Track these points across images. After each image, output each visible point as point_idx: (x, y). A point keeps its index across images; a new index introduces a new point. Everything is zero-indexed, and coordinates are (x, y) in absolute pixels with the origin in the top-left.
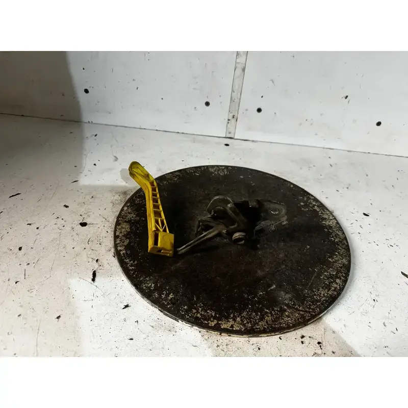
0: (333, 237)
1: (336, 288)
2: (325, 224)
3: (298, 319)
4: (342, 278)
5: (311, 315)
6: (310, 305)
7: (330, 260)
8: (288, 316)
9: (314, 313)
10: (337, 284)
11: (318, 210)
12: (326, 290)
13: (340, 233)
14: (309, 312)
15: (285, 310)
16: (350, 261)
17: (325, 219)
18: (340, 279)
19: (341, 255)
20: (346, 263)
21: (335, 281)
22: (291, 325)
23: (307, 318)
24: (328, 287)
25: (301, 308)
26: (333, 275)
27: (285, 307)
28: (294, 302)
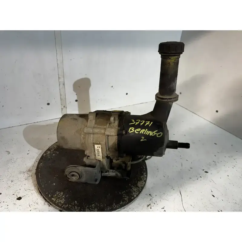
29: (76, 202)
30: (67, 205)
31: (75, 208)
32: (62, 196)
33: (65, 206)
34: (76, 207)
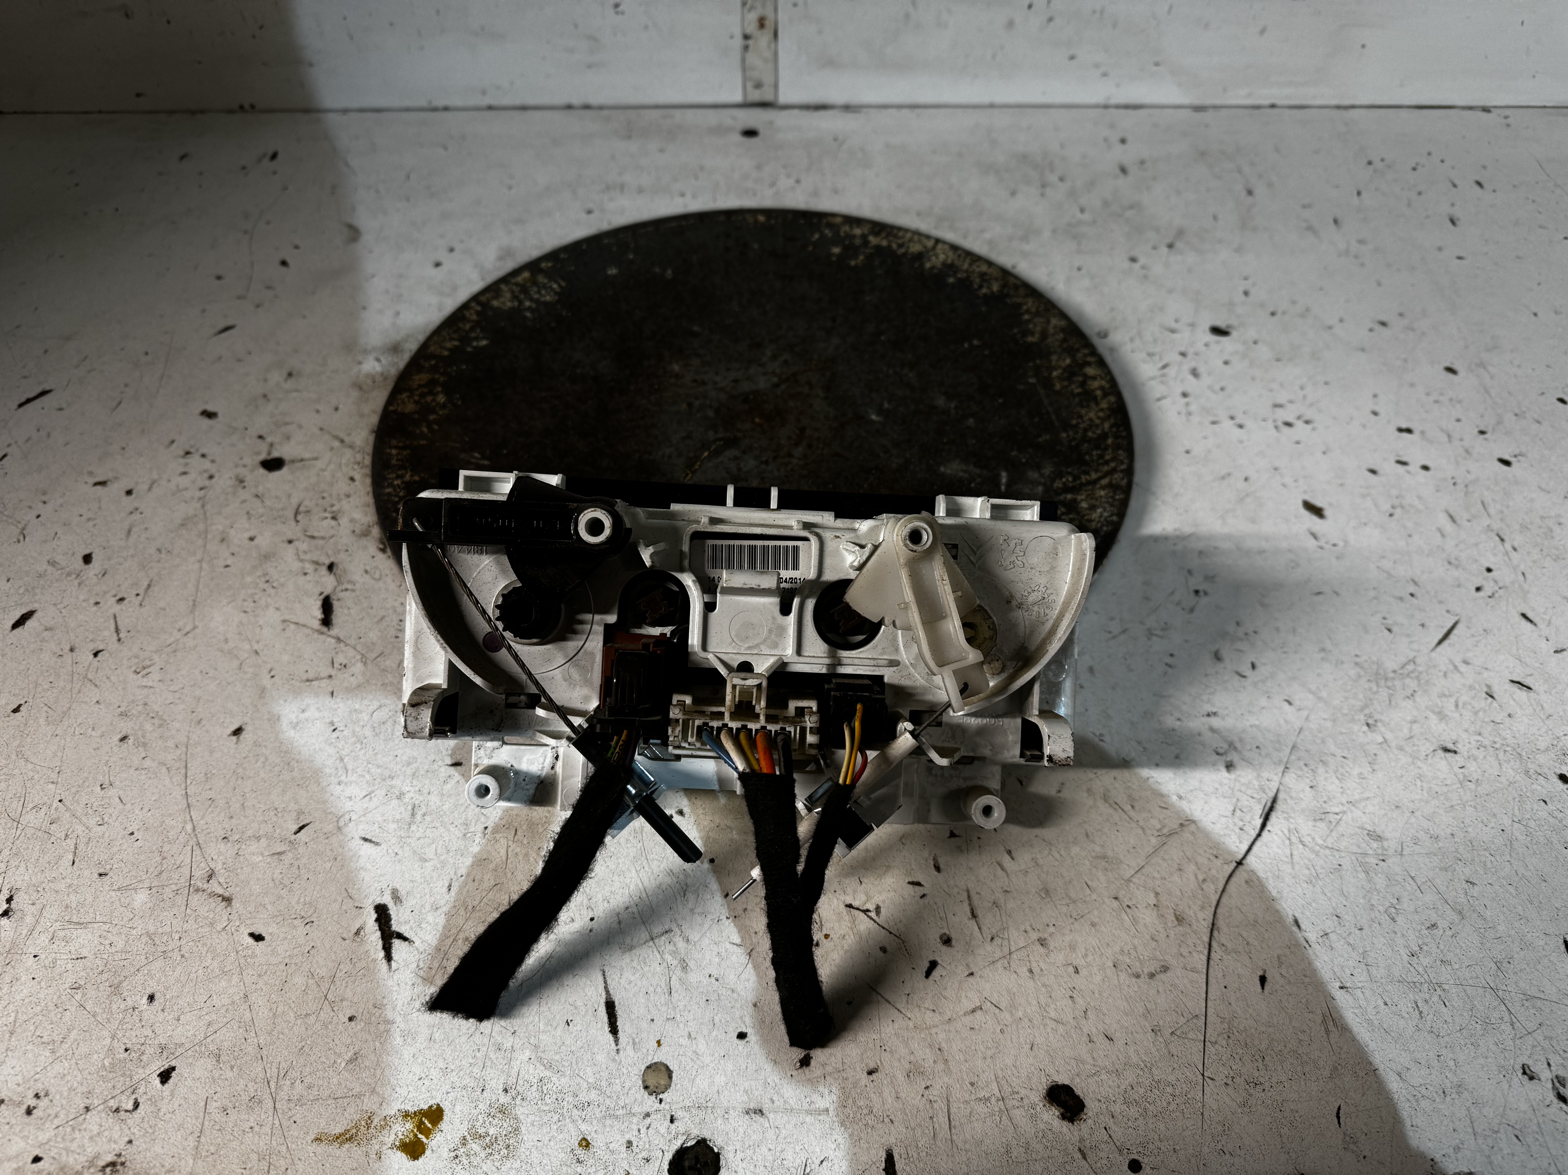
0: (981, 287)
1: (1102, 388)
2: (933, 268)
3: (1112, 497)
4: (1089, 359)
5: (1122, 471)
6: (1101, 456)
7: (1030, 339)
8: (1093, 508)
9: (1122, 463)
10: (1094, 378)
11: (884, 243)
12: (1093, 406)
13: (984, 268)
14: (1114, 470)
15: (1075, 501)
16: (1063, 315)
17: (920, 257)
18: (1089, 364)
19: (1037, 314)
20: (1063, 323)
21: (1086, 377)
22: (1115, 518)
23: (1124, 482)
24: (1088, 397)
25: (1094, 476)
26: (1069, 366)
27: (1069, 496)
28: (1069, 473)
29: (484, 342)
30: (474, 317)
31: (452, 339)
32: (531, 300)
33: (472, 312)
34: (456, 343)
